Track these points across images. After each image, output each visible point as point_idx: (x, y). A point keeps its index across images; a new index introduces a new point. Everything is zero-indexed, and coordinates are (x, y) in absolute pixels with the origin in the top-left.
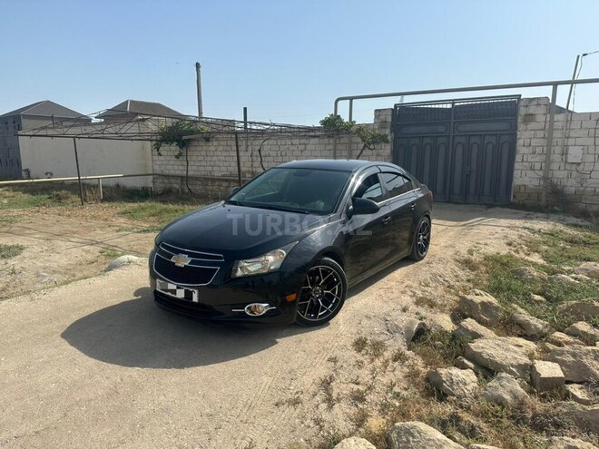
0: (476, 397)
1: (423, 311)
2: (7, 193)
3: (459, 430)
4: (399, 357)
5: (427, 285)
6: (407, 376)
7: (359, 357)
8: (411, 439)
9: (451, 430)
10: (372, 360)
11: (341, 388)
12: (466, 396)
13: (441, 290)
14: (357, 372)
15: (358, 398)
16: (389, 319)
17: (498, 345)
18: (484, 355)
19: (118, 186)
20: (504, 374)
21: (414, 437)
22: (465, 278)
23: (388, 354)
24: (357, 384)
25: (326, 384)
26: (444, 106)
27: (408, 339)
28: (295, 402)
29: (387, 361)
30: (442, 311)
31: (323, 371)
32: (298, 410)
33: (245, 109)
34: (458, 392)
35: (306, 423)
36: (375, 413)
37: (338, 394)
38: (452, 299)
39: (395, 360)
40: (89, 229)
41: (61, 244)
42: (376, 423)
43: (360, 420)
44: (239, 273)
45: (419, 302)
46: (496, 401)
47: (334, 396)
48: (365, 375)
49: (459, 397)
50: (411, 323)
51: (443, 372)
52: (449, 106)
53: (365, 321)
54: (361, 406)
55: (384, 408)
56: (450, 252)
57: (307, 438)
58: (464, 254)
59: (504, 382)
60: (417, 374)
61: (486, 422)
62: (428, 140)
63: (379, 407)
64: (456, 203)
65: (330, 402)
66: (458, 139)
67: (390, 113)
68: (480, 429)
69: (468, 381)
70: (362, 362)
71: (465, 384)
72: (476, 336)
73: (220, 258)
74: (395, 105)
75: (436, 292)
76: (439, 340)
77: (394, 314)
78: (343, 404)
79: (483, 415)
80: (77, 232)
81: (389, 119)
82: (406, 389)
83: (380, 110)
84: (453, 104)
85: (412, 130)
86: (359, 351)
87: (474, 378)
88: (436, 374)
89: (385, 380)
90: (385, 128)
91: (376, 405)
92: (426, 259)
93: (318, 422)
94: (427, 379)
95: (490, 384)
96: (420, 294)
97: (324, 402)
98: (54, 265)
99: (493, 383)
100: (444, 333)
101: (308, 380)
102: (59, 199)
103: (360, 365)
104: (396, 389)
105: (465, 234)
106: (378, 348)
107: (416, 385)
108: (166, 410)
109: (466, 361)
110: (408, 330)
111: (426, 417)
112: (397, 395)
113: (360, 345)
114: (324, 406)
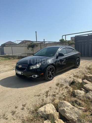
0: (83, 97)
1: (75, 78)
2: (1, 58)
3: (76, 104)
4: (67, 87)
5: (77, 73)
6: (68, 92)
7: (57, 87)
8: (62, 104)
9: (74, 104)
10: (60, 88)
11: (51, 93)
12: (80, 97)
13: (81, 74)
14: (55, 90)
15: (54, 95)
16: (66, 79)
17: (91, 85)
18: (87, 87)
19: (21, 56)
20: (90, 92)
21: (63, 104)
22: (87, 72)
23: (64, 87)
24: (55, 93)
25: (47, 92)
26: (86, 35)
27: (69, 84)
28: (39, 96)
29: (63, 88)
30: (80, 78)
31: (47, 90)
32: (39, 97)
33: (44, 39)
34: (79, 95)
35: (40, 100)
36: (57, 99)
37: (49, 94)
38: (83, 76)
39: (65, 88)
40: (13, 64)
41: (7, 66)
42: (57, 101)
43: (53, 100)
44: (31, 69)
45: (75, 76)
46: (88, 98)
47: (48, 95)
48: (57, 91)
49: (79, 97)
50: (71, 80)
51: (75, 91)
52: (87, 35)
53: (60, 80)
54: (54, 97)
55: (60, 98)
56: (85, 66)
57: (39, 103)
58: (88, 66)
59: (90, 94)
60: (70, 91)
61: (84, 103)
62: (83, 43)
63: (59, 98)
64: (90, 57)
65: (47, 96)
66: (90, 43)
67: (74, 38)
68: (82, 104)
69: (82, 93)
70: (57, 88)
71: (81, 94)
72: (86, 83)
73: (27, 65)
74: (75, 36)
75: (79, 74)
76: (78, 84)
77: (67, 78)
78: (50, 97)
79: (84, 101)
80: (10, 64)
81: (74, 39)
82: (66, 94)
83: (72, 37)
84: (88, 35)
85: (79, 41)
86: (57, 86)
87: (84, 92)
88: (74, 91)
89: (62, 92)
90: (73, 41)
91: (58, 97)
92: (79, 68)
93: (43, 100)
94: (72, 92)
95: (87, 94)
96: (75, 75)
97: (45, 96)
98: (4, 70)
99: (88, 94)
100: (79, 83)
101: (43, 91)
102: (10, 59)
103: (56, 89)
104: (64, 94)
105: (90, 63)
106: (62, 85)
107: (69, 94)
108: (11, 96)
109: (82, 89)
110: (70, 82)
111: (69, 101)
112: (64, 96)
113: (57, 85)
114: (45, 97)
